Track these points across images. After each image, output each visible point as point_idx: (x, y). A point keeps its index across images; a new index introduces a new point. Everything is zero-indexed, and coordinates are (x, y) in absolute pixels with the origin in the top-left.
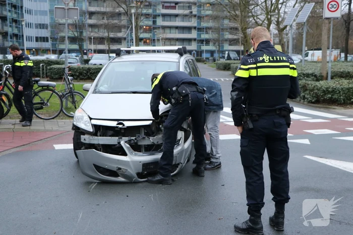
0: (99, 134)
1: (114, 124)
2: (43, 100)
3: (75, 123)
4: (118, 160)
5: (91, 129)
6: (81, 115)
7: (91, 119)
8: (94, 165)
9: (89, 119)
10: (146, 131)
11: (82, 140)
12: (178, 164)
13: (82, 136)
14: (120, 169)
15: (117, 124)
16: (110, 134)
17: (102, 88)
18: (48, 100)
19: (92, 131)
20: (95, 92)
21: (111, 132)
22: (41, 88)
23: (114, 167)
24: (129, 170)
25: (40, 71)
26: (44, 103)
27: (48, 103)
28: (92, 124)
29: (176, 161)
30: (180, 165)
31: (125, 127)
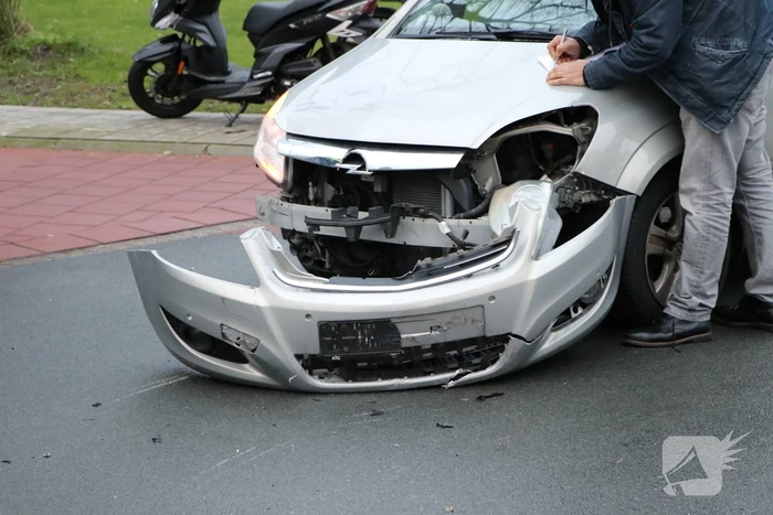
4: (223, 299)
8: (162, 308)
12: (505, 338)
15: (345, 161)
19: (281, 178)
23: (213, 323)
24: (262, 342)
29: (484, 326)
30: (510, 342)
31: (367, 172)
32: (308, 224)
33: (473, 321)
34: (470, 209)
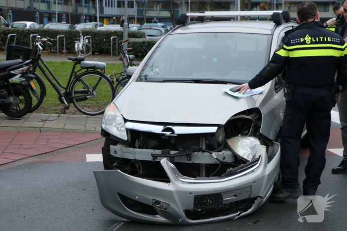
0: (137, 144)
1: (158, 129)
2: (88, 87)
3: (104, 126)
4: (155, 189)
5: (124, 136)
6: (113, 113)
7: (126, 120)
8: (119, 194)
9: (123, 121)
10: (208, 142)
11: (112, 153)
12: (255, 198)
13: (112, 147)
14: (158, 202)
15: (163, 131)
16: (153, 146)
17: (150, 74)
18: (94, 88)
19: (126, 139)
20: (139, 79)
21: (154, 143)
22: (86, 70)
23: (149, 199)
24: (172, 205)
25: (110, 45)
26: (89, 91)
27: (94, 92)
28: (127, 129)
29: (250, 194)
30: (257, 200)
31: (175, 135)
32: (152, 156)
33: (247, 192)
34: (219, 148)
